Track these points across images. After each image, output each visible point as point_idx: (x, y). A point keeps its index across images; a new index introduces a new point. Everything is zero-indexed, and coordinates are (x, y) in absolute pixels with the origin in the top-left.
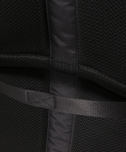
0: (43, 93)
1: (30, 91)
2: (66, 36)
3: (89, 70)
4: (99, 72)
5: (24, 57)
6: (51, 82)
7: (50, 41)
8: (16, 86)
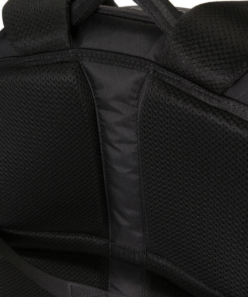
0: (91, 288)
1: (75, 284)
2: (129, 212)
3: (160, 261)
4: (173, 264)
5: (74, 237)
6: (110, 276)
7: (109, 217)
8: (61, 278)
